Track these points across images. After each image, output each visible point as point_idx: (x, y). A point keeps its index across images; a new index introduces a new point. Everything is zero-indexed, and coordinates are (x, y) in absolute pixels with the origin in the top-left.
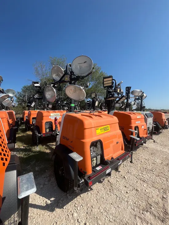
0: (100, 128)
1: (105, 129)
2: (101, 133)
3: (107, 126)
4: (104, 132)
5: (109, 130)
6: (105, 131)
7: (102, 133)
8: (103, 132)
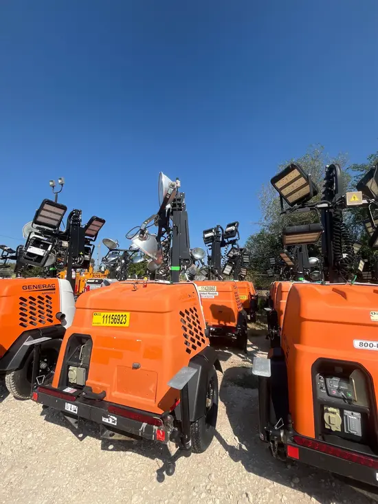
0: (103, 314)
1: (115, 320)
2: (102, 324)
3: (124, 314)
4: (111, 325)
5: (127, 325)
6: (113, 325)
7: (105, 324)
8: (108, 324)
